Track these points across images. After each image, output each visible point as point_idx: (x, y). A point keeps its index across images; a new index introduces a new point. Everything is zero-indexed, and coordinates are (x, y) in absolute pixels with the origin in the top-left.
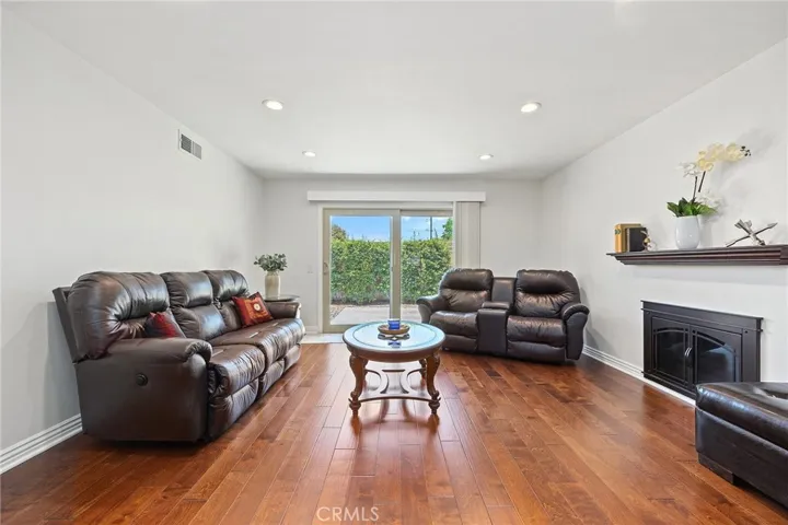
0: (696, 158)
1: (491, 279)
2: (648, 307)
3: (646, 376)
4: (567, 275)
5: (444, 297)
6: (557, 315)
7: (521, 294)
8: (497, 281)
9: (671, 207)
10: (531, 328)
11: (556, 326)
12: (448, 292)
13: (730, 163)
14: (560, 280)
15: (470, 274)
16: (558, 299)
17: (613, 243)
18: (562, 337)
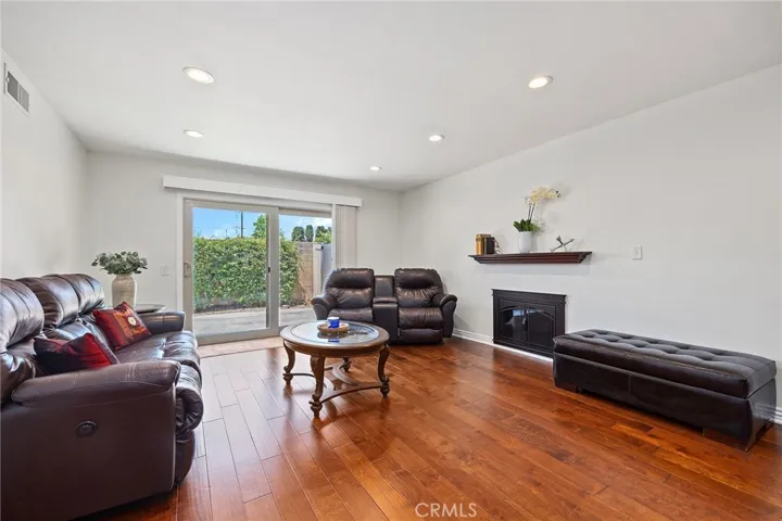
0: (530, 194)
1: (374, 278)
2: (496, 293)
3: (495, 342)
4: (433, 272)
5: (333, 296)
6: (431, 303)
7: (399, 289)
8: (379, 279)
9: (516, 225)
10: (418, 317)
11: (436, 314)
12: (335, 290)
13: (547, 199)
14: (429, 277)
15: (356, 272)
16: (429, 292)
17: (474, 248)
18: (441, 322)
